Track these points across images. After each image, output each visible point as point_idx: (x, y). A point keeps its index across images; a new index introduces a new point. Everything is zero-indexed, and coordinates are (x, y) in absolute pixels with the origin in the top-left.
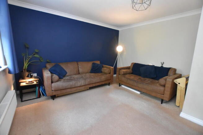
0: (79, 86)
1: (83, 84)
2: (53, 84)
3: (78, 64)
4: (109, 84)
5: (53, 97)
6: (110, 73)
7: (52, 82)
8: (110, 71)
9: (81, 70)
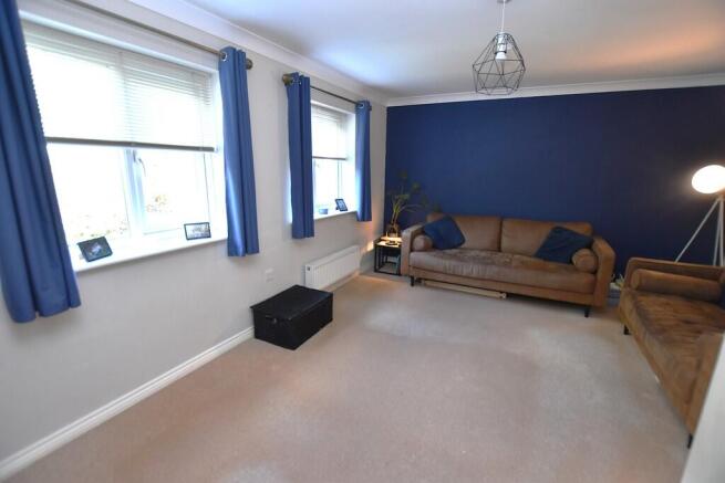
0: (464, 274)
1: (474, 275)
2: (412, 254)
3: (501, 224)
4: (587, 310)
5: (415, 282)
6: (595, 272)
7: (412, 250)
8: (597, 263)
9: (505, 243)
